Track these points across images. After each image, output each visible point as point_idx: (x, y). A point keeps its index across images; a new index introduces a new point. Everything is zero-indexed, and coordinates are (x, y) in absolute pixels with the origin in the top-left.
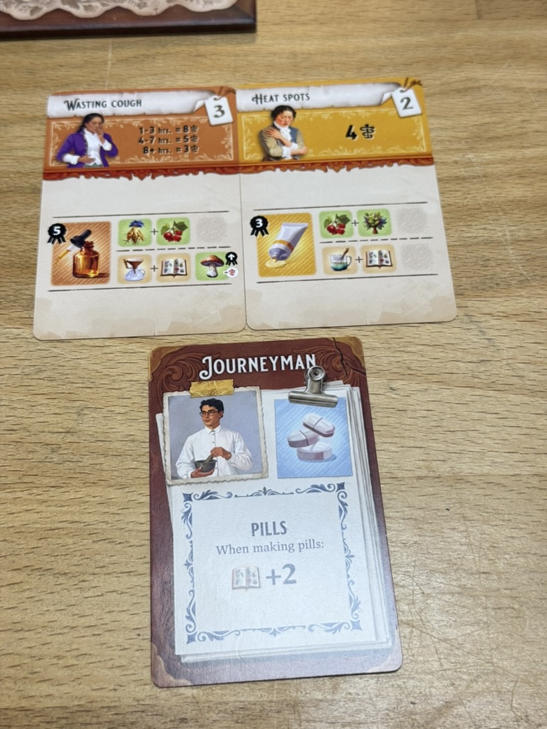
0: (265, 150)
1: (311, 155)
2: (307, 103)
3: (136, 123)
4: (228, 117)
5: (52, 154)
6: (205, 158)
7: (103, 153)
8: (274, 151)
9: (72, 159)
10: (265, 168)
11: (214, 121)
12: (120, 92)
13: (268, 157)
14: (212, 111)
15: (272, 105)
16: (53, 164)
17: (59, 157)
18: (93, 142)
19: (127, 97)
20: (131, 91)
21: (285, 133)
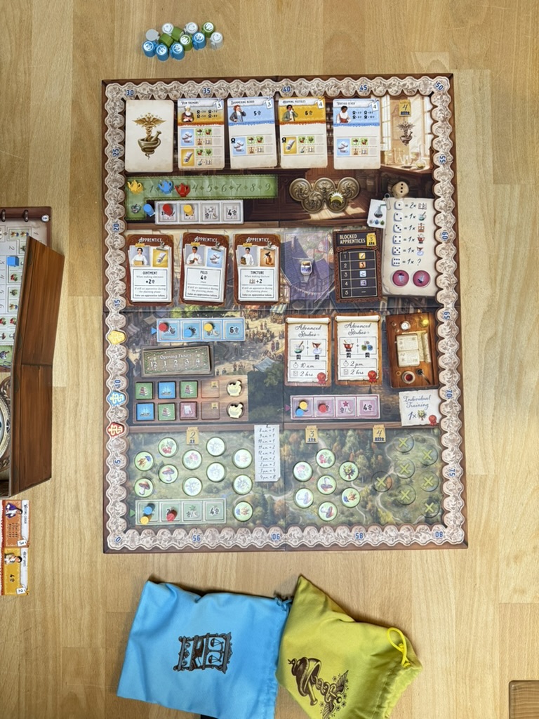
0: (8, 554)
1: (5, 566)
2: (22, 566)
3: (19, 522)
4: (19, 545)
5: (10, 502)
6: (7, 539)
7: (10, 514)
8: (7, 556)
9: (8, 507)
10: (2, 554)
11: (18, 542)
12: (29, 518)
13: (6, 555)
14: (22, 541)
15: (22, 557)
16: (7, 502)
17: (9, 504)
18: (14, 512)
19: (28, 520)
20: (29, 521)
21: (13, 559)
